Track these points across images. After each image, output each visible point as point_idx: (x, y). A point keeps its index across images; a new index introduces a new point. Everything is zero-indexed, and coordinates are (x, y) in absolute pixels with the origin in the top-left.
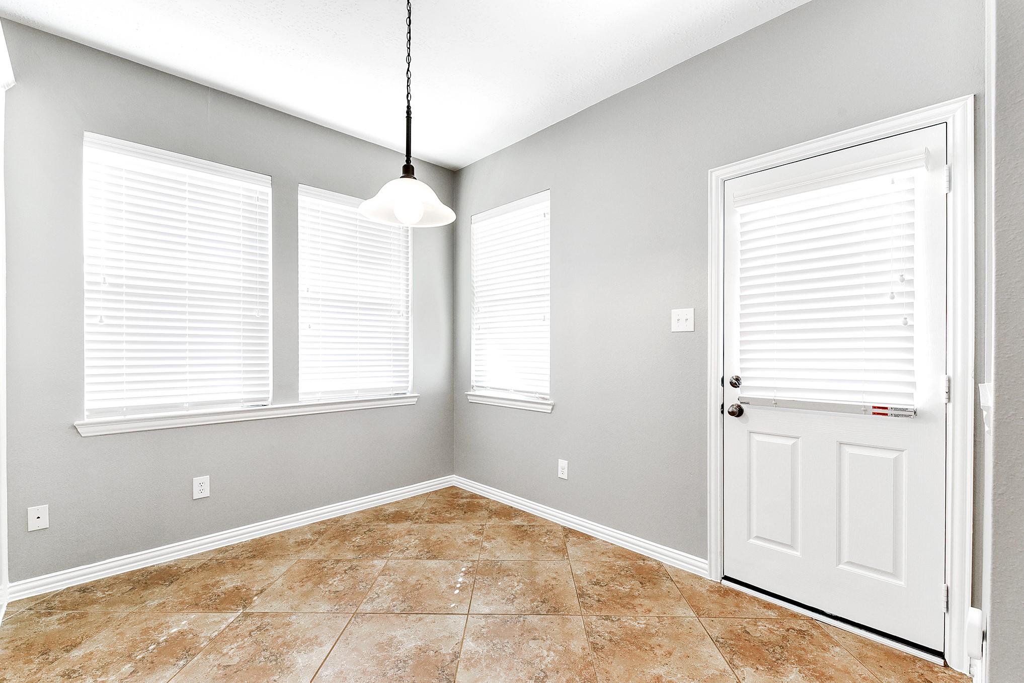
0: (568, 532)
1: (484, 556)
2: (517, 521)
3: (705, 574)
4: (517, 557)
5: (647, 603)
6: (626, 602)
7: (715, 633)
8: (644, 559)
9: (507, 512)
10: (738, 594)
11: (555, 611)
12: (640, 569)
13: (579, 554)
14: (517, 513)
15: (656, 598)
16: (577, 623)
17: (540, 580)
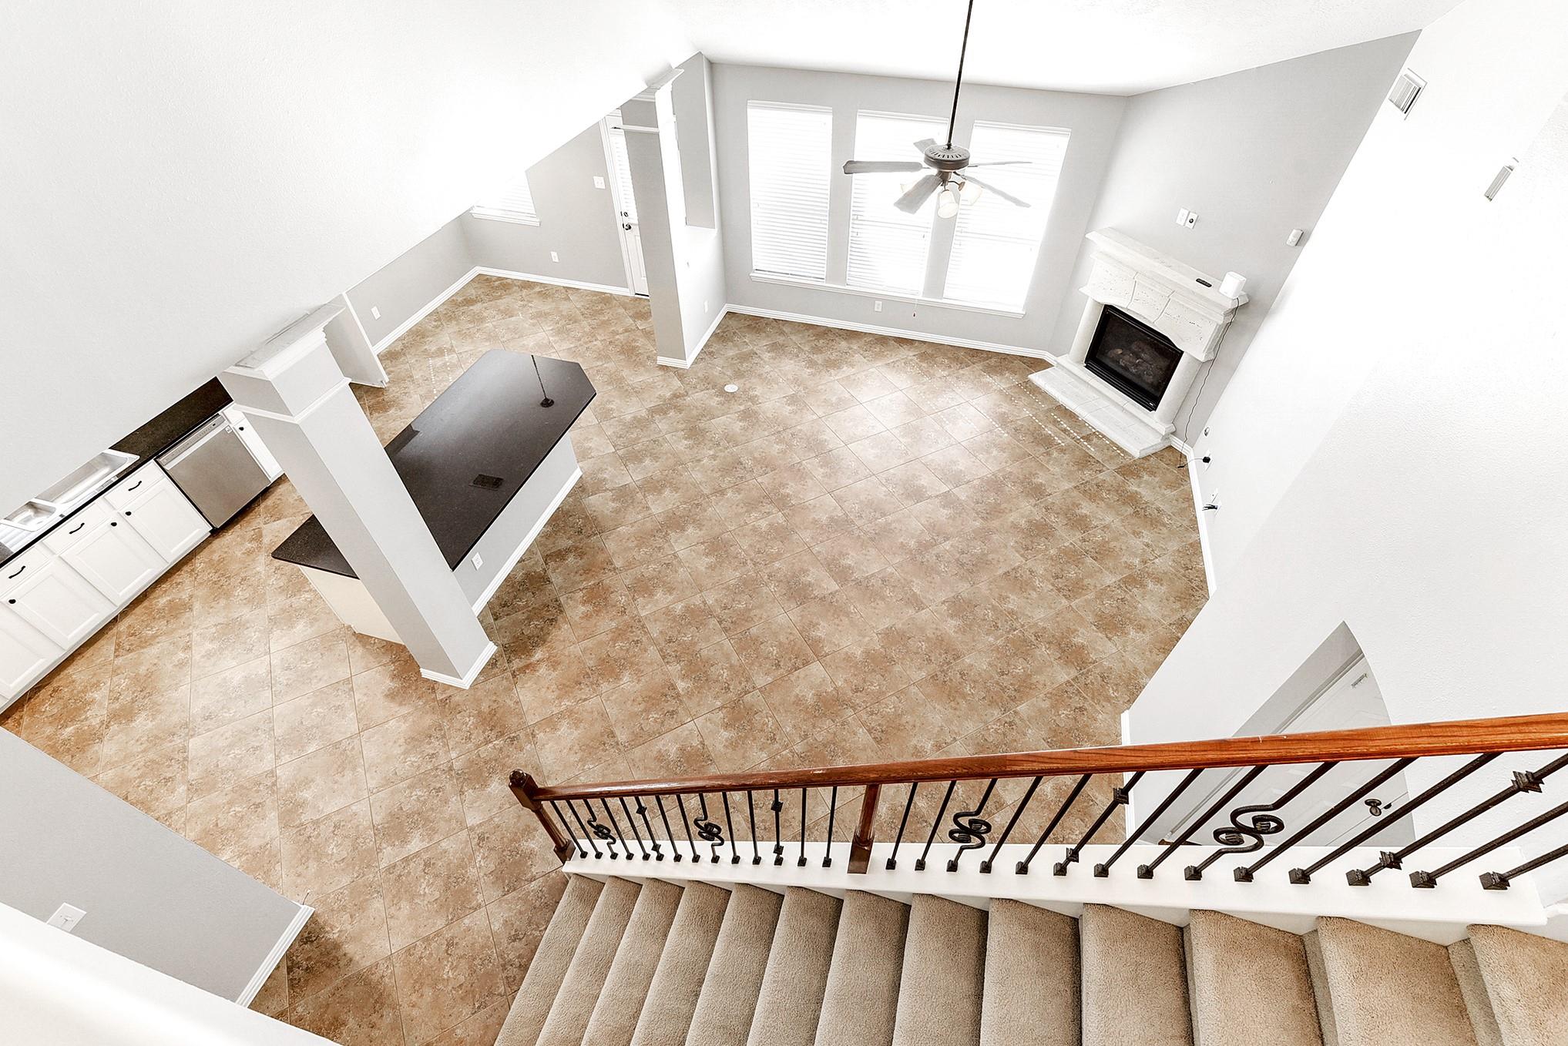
0: (567, 289)
1: (534, 310)
2: (537, 289)
3: (629, 295)
4: (549, 307)
5: (608, 311)
6: (601, 312)
7: (630, 314)
8: (605, 293)
9: (527, 285)
10: (640, 299)
11: (575, 322)
12: (603, 299)
13: (576, 298)
14: (535, 284)
15: (610, 308)
16: (585, 323)
17: (564, 313)
